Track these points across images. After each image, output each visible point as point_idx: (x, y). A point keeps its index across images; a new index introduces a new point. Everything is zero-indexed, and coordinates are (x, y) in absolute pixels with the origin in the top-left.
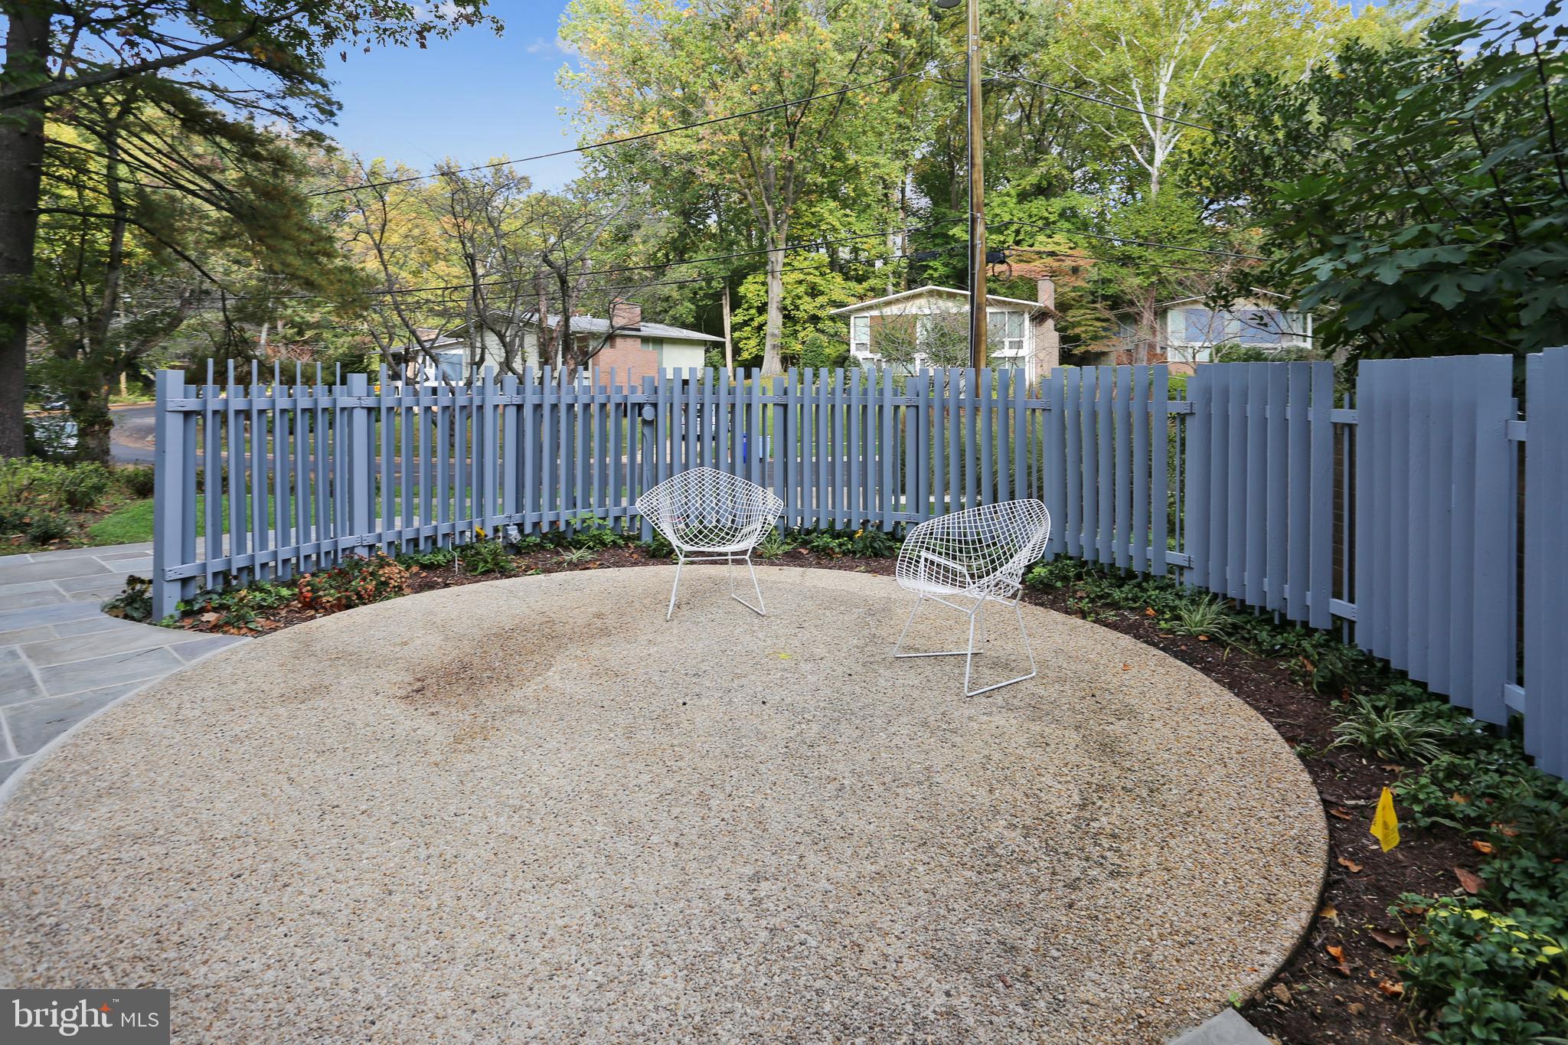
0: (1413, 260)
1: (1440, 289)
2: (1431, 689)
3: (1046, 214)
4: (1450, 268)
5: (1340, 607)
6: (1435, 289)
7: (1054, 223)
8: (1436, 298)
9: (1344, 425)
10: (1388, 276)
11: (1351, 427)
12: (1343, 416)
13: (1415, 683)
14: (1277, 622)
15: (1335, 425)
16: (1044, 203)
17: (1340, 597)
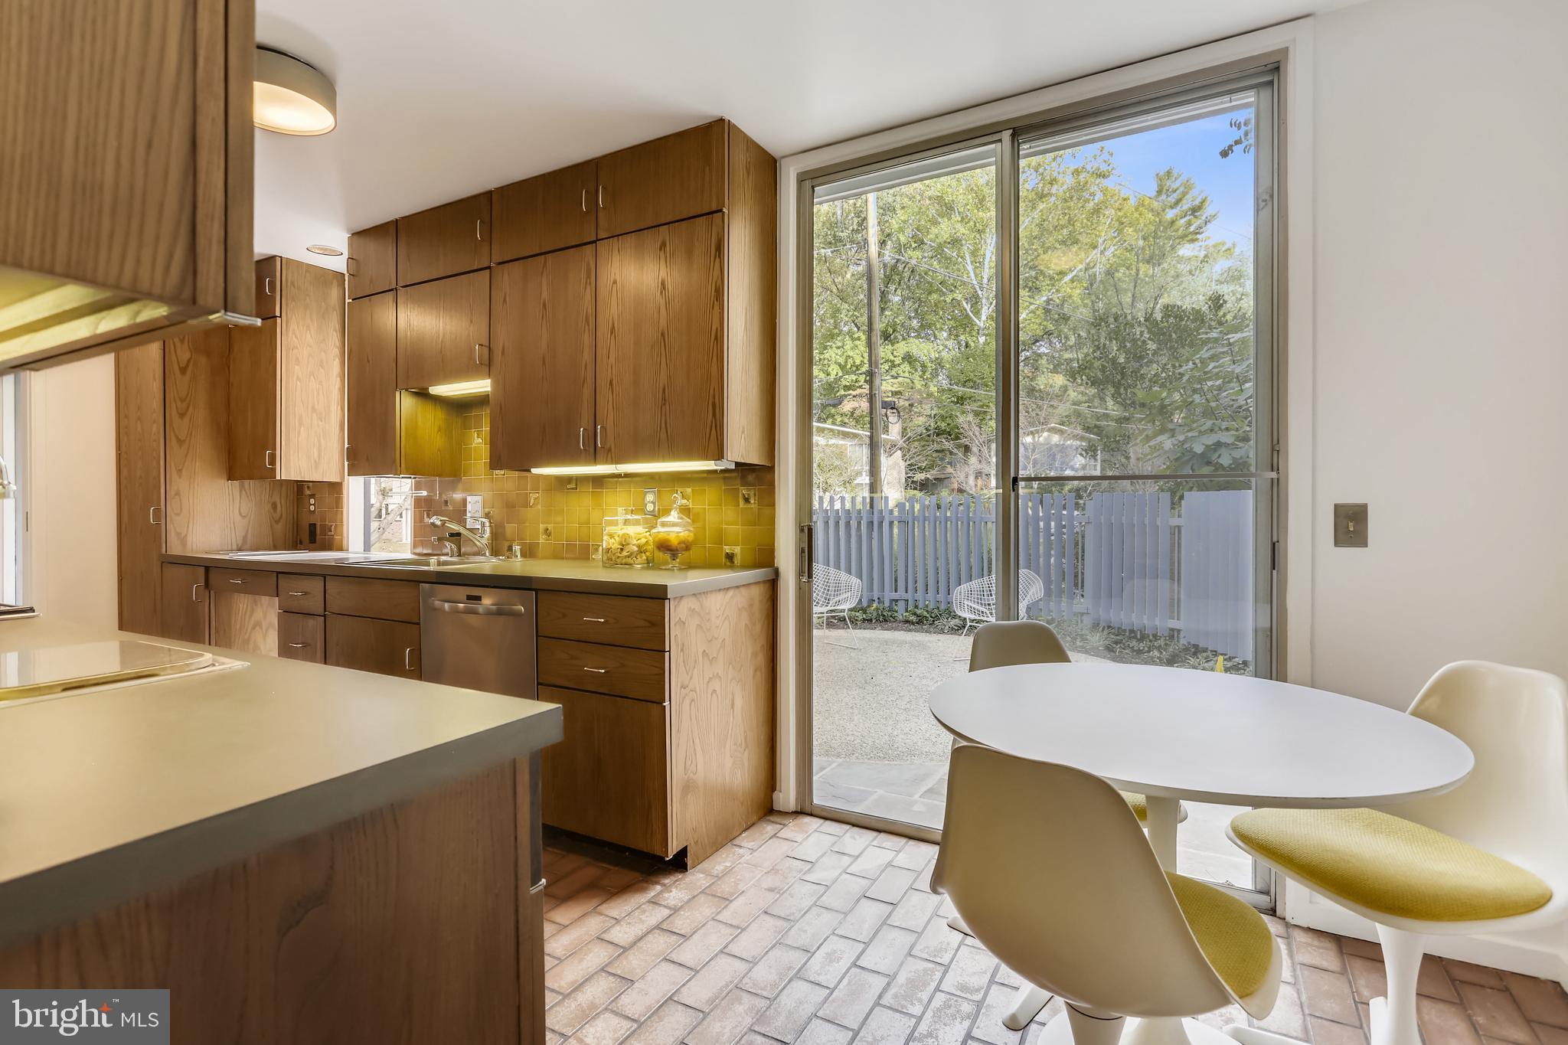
0: (1210, 440)
1: (1222, 456)
2: (1219, 652)
3: (892, 358)
4: (1227, 445)
5: (1173, 624)
6: (1219, 456)
7: (899, 365)
8: (1221, 461)
9: (1175, 527)
10: (1199, 449)
11: (1179, 528)
12: (1175, 521)
13: (1212, 651)
14: (1139, 637)
15: (1171, 527)
16: (890, 347)
17: (1173, 619)
